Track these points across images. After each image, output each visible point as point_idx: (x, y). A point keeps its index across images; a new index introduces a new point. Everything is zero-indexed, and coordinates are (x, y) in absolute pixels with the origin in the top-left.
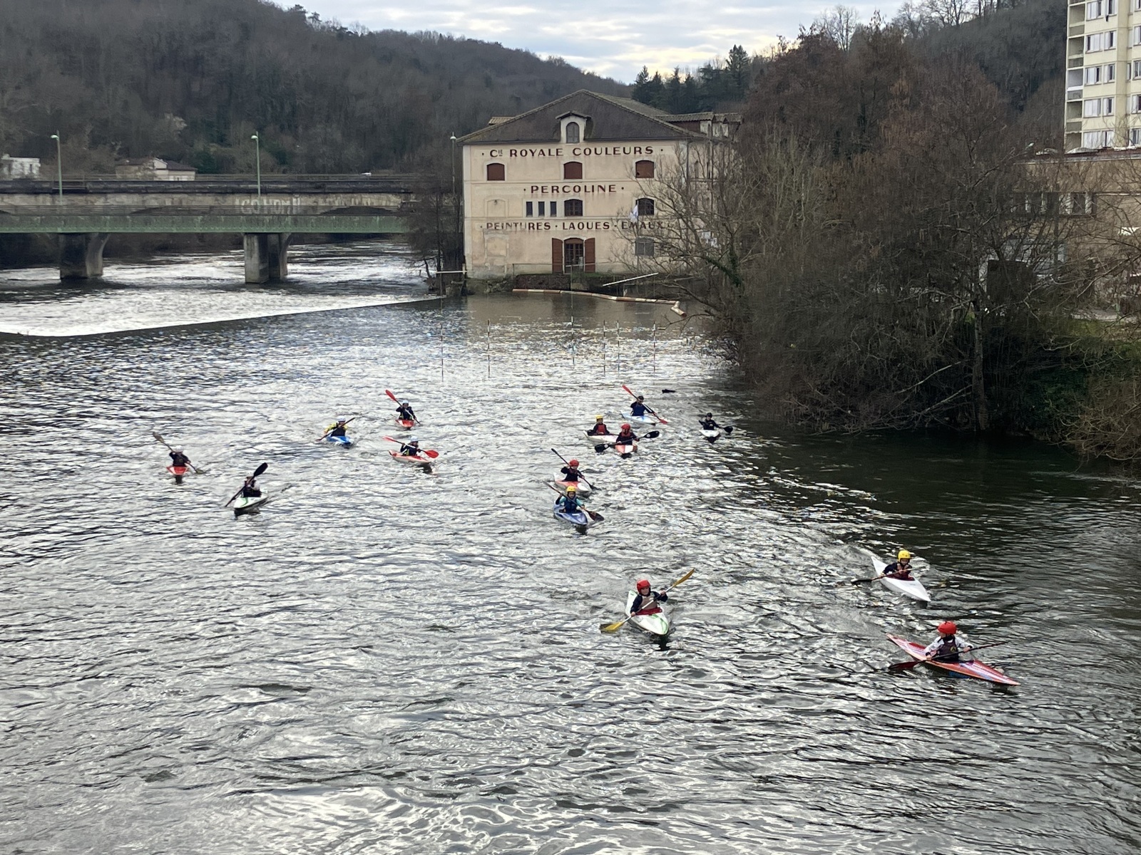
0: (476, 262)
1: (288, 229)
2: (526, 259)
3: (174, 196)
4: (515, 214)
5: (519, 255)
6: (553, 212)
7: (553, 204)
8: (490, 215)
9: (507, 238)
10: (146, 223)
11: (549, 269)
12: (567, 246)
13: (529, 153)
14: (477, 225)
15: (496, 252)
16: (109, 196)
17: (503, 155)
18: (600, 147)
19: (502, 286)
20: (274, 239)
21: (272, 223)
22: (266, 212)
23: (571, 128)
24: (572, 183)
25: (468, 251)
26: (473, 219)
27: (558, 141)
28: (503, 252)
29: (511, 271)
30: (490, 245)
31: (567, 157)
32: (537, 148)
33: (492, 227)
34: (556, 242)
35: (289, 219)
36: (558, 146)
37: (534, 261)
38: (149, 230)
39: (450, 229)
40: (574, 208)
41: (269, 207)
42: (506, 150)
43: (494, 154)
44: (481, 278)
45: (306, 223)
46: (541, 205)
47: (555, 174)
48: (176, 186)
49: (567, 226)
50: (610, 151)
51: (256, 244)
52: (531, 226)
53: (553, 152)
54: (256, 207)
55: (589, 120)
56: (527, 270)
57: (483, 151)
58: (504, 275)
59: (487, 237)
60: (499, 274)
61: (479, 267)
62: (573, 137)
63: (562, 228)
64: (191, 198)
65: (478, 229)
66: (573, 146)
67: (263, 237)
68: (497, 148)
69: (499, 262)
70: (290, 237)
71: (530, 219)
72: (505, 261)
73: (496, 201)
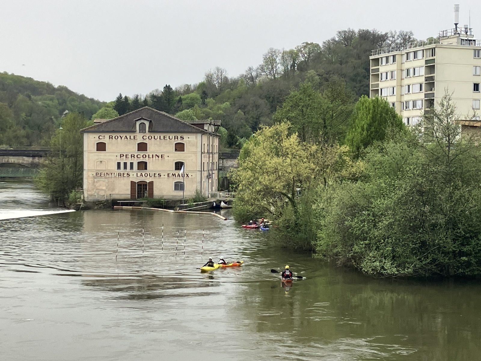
0: (89, 193)
2: (116, 191)
4: (112, 169)
5: (113, 189)
6: (132, 167)
7: (132, 164)
8: (98, 169)
9: (107, 181)
11: (129, 197)
12: (138, 185)
13: (119, 138)
14: (90, 174)
15: (101, 188)
17: (105, 138)
18: (157, 136)
19: (104, 205)
23: (141, 126)
24: (142, 153)
25: (85, 187)
26: (89, 170)
27: (135, 132)
28: (104, 188)
29: (109, 198)
30: (97, 185)
31: (139, 140)
32: (123, 135)
33: (98, 175)
34: (133, 183)
36: (135, 135)
37: (121, 193)
40: (143, 166)
42: (107, 136)
43: (100, 137)
44: (92, 201)
46: (125, 164)
47: (133, 148)
49: (139, 175)
50: (162, 137)
52: (119, 175)
53: (132, 137)
55: (150, 122)
56: (116, 197)
57: (95, 136)
58: (105, 200)
59: (96, 180)
60: (103, 199)
61: (91, 195)
62: (143, 130)
63: (136, 176)
65: (91, 176)
66: (142, 135)
68: (103, 135)
69: (102, 193)
71: (119, 171)
72: (105, 192)
73: (101, 162)
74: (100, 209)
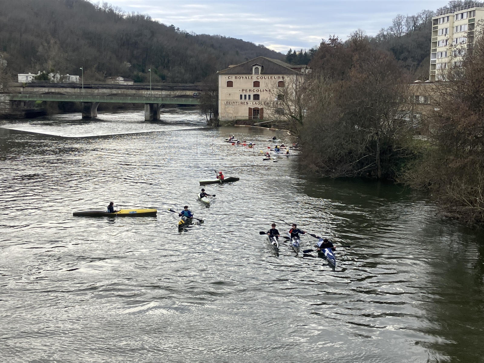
0: (222, 115)
1: (160, 102)
2: (240, 114)
3: (122, 90)
4: (237, 99)
5: (237, 113)
6: (249, 98)
7: (249, 96)
8: (228, 99)
9: (233, 107)
10: (111, 99)
11: (247, 118)
12: (254, 110)
13: (242, 78)
14: (223, 102)
15: (229, 112)
16: (99, 89)
17: (233, 78)
18: (266, 76)
19: (231, 124)
20: (155, 106)
21: (154, 100)
22: (153, 96)
23: (256, 69)
24: (256, 89)
25: (220, 111)
26: (222, 100)
27: (251, 74)
28: (232, 112)
29: (234, 119)
30: (227, 110)
31: (255, 79)
32: (244, 76)
33: (228, 103)
34: (250, 109)
35: (160, 99)
36: (252, 76)
37: (243, 115)
38: (112, 101)
39: (214, 104)
40: (256, 97)
41: (154, 95)
42: (234, 77)
43: (229, 78)
44: (224, 120)
45: (166, 100)
46: (245, 96)
47: (250, 85)
48: (122, 86)
49: (254, 103)
50: (270, 78)
51: (149, 107)
52: (242, 103)
53: (250, 78)
54: (150, 94)
55: (262, 66)
56: (240, 118)
57: (226, 77)
58: (232, 120)
59: (226, 107)
60: (230, 120)
61: (223, 117)
62: (257, 73)
63: (252, 104)
64: (127, 91)
65: (224, 104)
66: (256, 76)
67: (151, 105)
68: (231, 76)
69: (230, 115)
70: (161, 105)
71: (241, 101)
72: (232, 115)
73: (230, 94)
74: (228, 126)
